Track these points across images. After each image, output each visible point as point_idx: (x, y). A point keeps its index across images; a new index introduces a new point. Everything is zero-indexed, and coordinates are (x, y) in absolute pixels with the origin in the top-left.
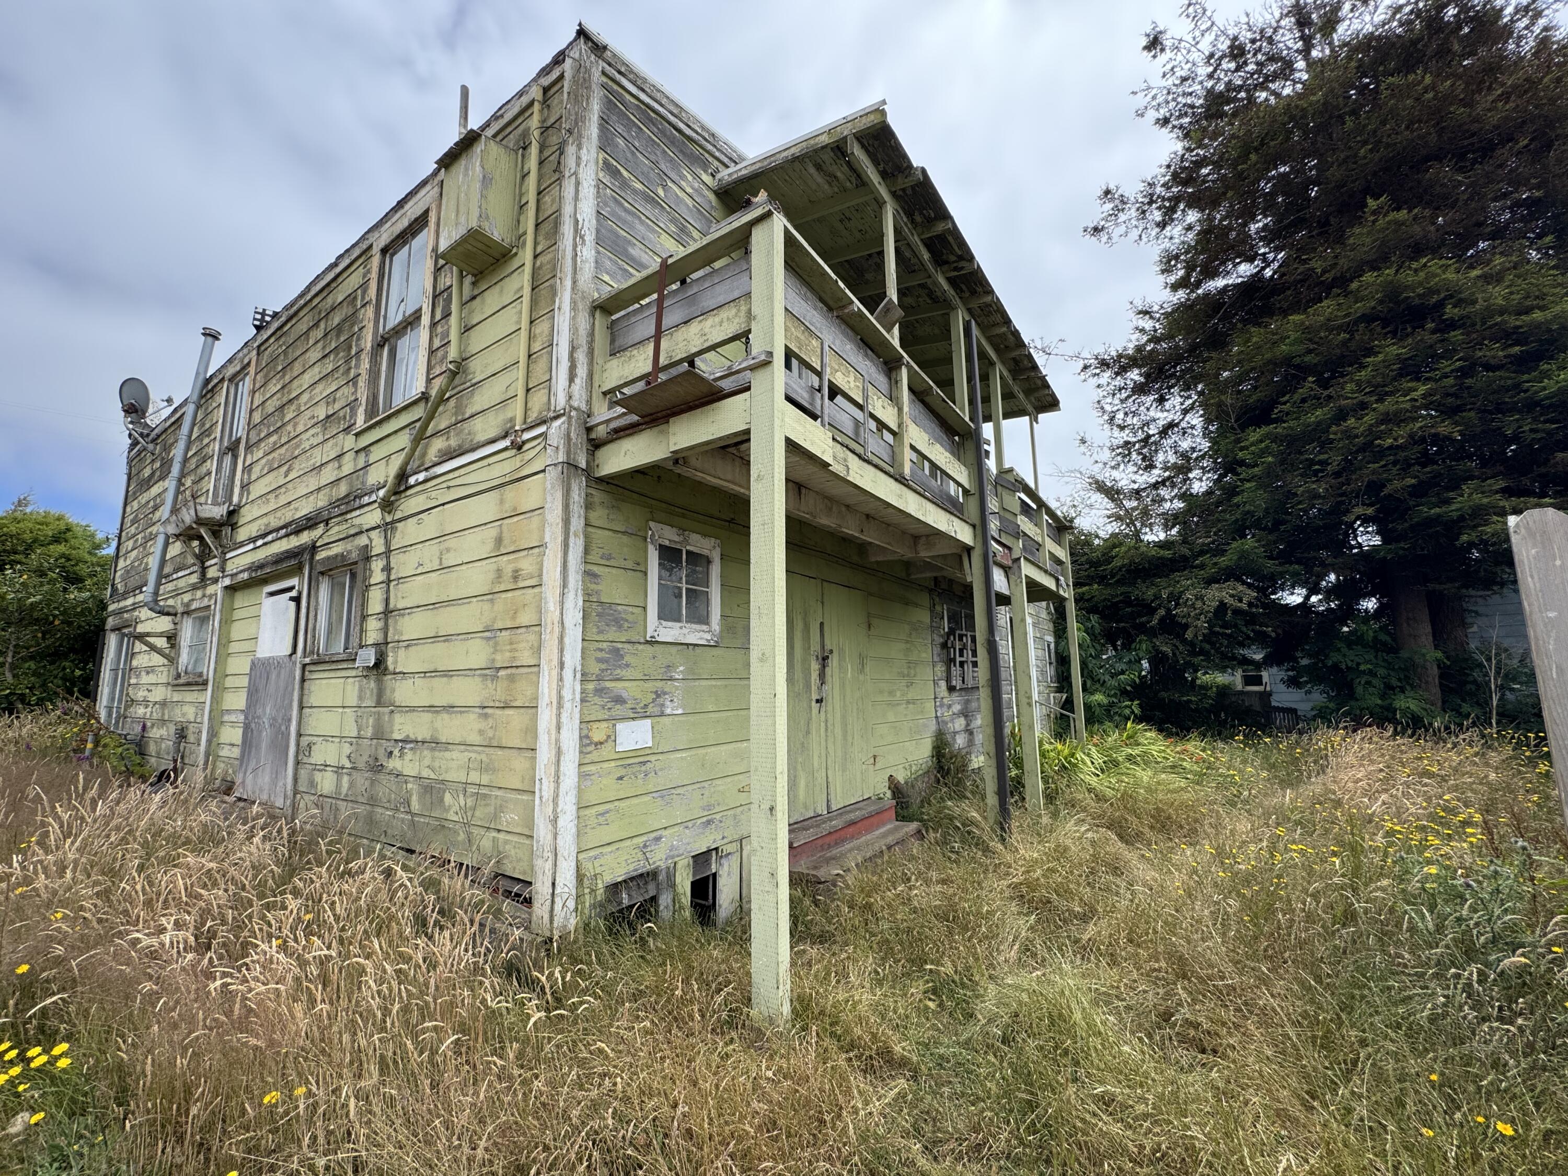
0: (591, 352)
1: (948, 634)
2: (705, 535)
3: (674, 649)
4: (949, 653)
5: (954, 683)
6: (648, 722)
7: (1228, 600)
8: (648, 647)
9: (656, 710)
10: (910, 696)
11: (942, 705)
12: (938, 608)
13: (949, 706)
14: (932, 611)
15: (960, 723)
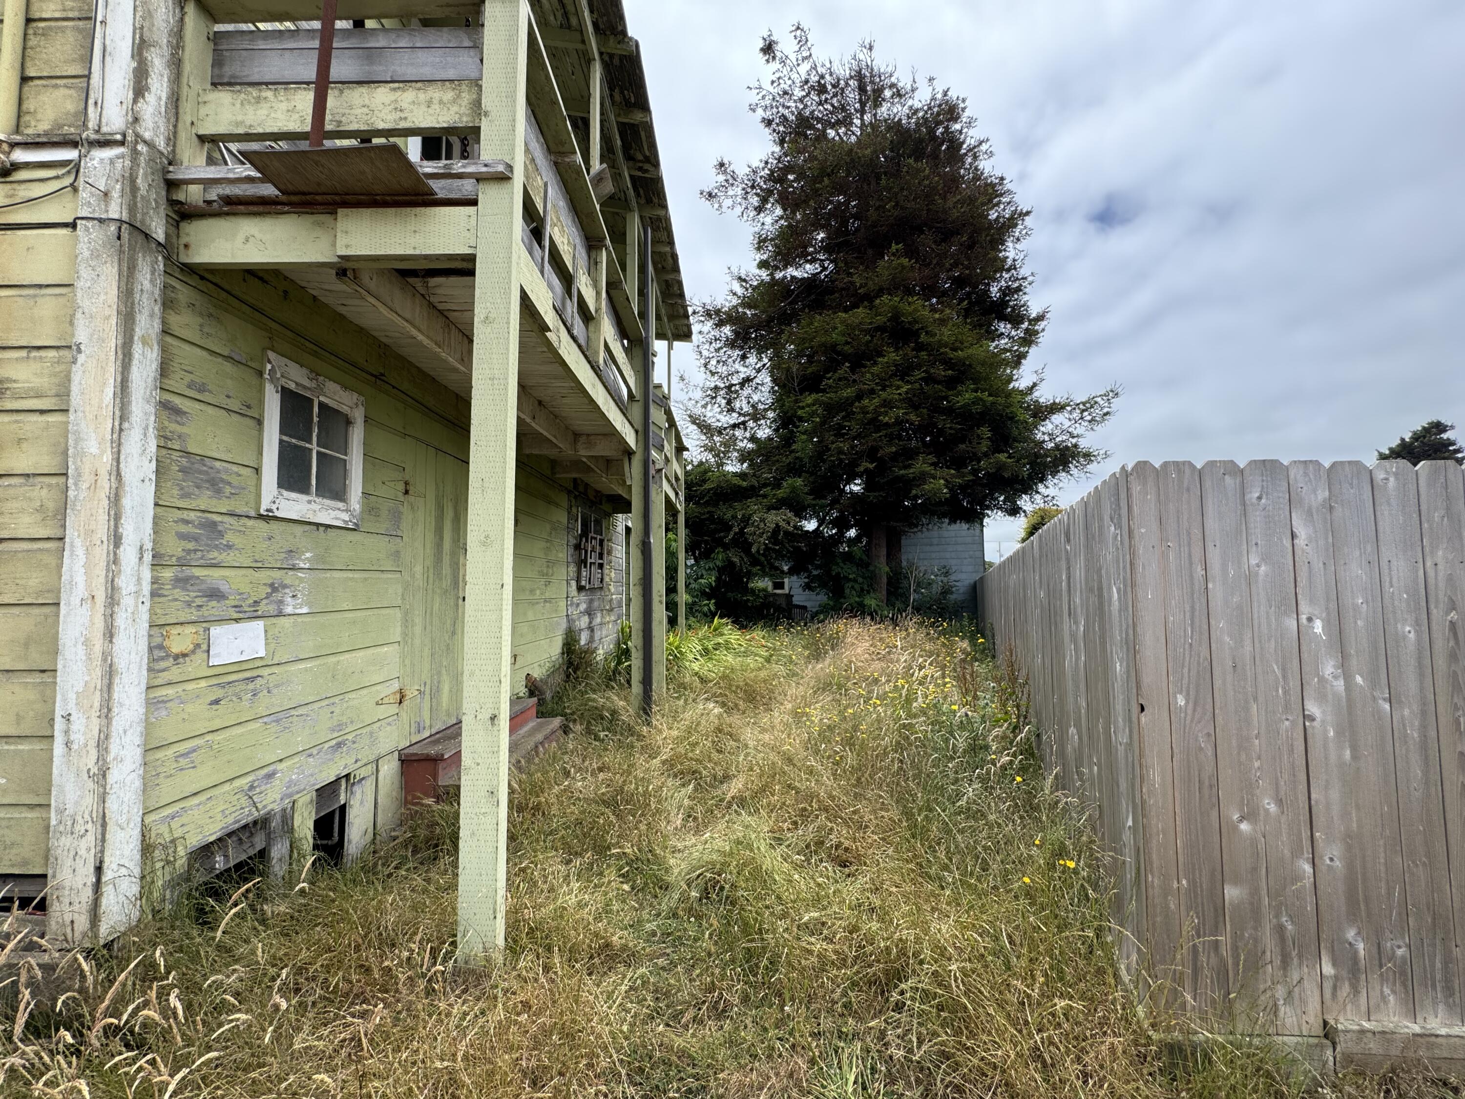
1: (581, 536)
2: (345, 387)
3: (298, 529)
4: (580, 554)
5: (583, 583)
6: (259, 625)
8: (261, 524)
9: (272, 609)
10: (547, 595)
11: (572, 605)
12: (574, 510)
13: (578, 605)
14: (569, 513)
15: (584, 622)
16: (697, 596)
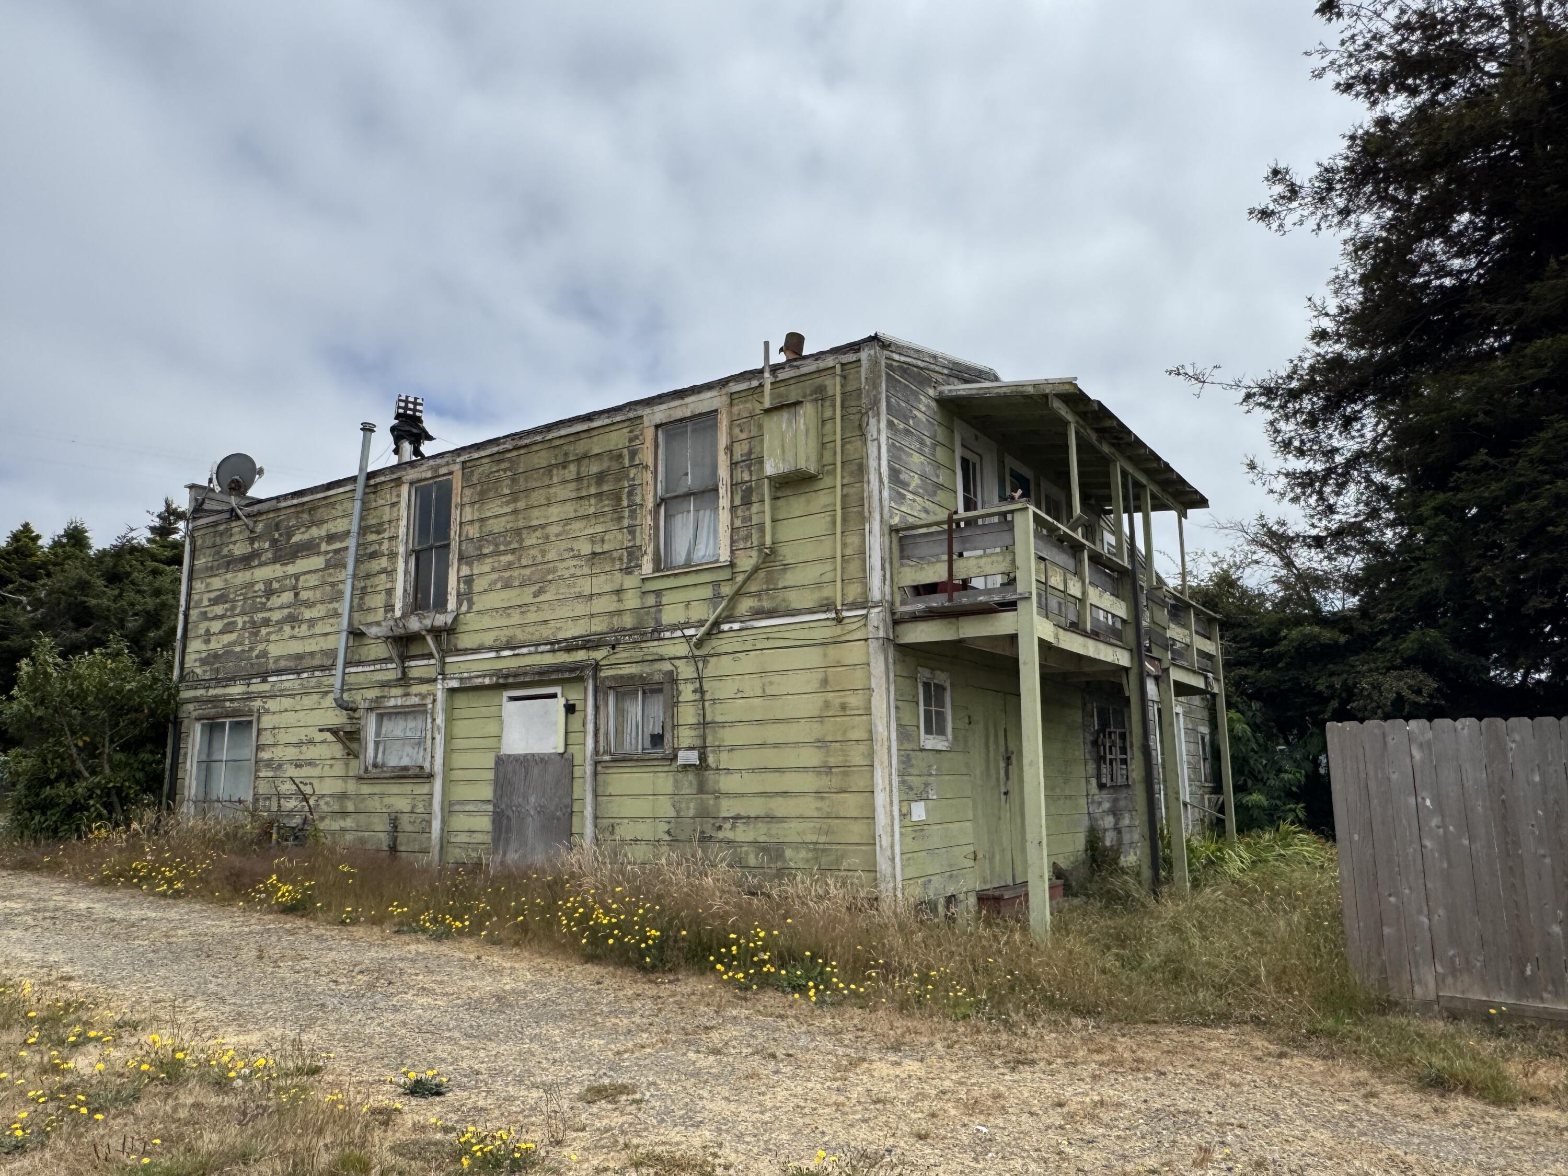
0: (891, 563)
1: (1098, 732)
2: (942, 671)
3: (930, 753)
4: (1098, 752)
5: (1104, 780)
6: (922, 803)
7: (1406, 693)
8: (919, 753)
9: (924, 796)
10: (1067, 792)
11: (1093, 802)
12: (1089, 706)
13: (1100, 803)
14: (1083, 710)
15: (1109, 821)
16: (1279, 798)
